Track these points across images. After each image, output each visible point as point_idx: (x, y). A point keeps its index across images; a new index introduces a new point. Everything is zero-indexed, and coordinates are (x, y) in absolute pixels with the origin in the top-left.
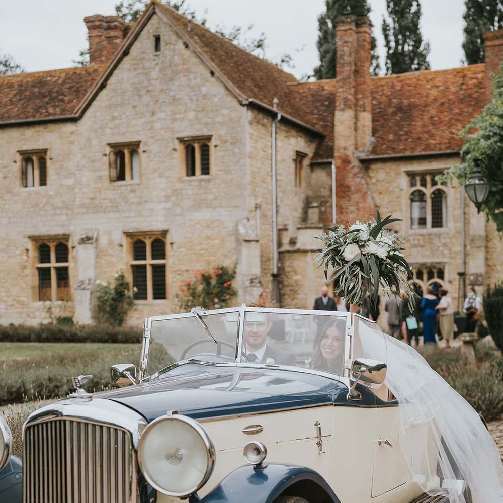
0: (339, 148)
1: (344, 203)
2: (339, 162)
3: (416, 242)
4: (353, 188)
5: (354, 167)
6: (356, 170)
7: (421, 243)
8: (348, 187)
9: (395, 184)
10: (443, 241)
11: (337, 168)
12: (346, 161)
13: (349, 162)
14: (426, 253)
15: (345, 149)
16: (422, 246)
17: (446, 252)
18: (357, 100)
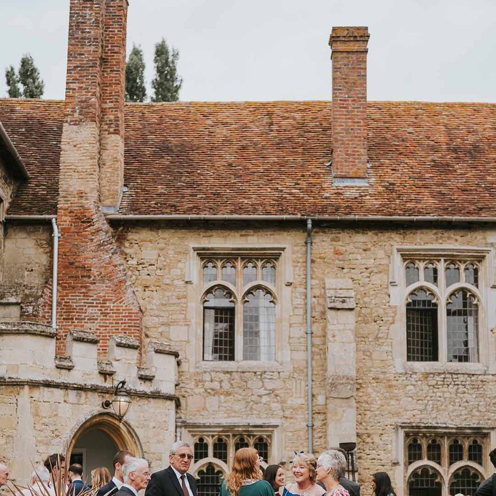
0: (68, 193)
1: (76, 300)
2: (67, 220)
3: (216, 385)
4: (95, 272)
5: (98, 231)
6: (102, 237)
7: (226, 386)
8: (86, 269)
9: (176, 272)
10: (270, 385)
11: (63, 231)
12: (83, 220)
13: (89, 222)
14: (237, 407)
15: (81, 194)
16: (228, 394)
17: (275, 406)
18: (103, 111)
